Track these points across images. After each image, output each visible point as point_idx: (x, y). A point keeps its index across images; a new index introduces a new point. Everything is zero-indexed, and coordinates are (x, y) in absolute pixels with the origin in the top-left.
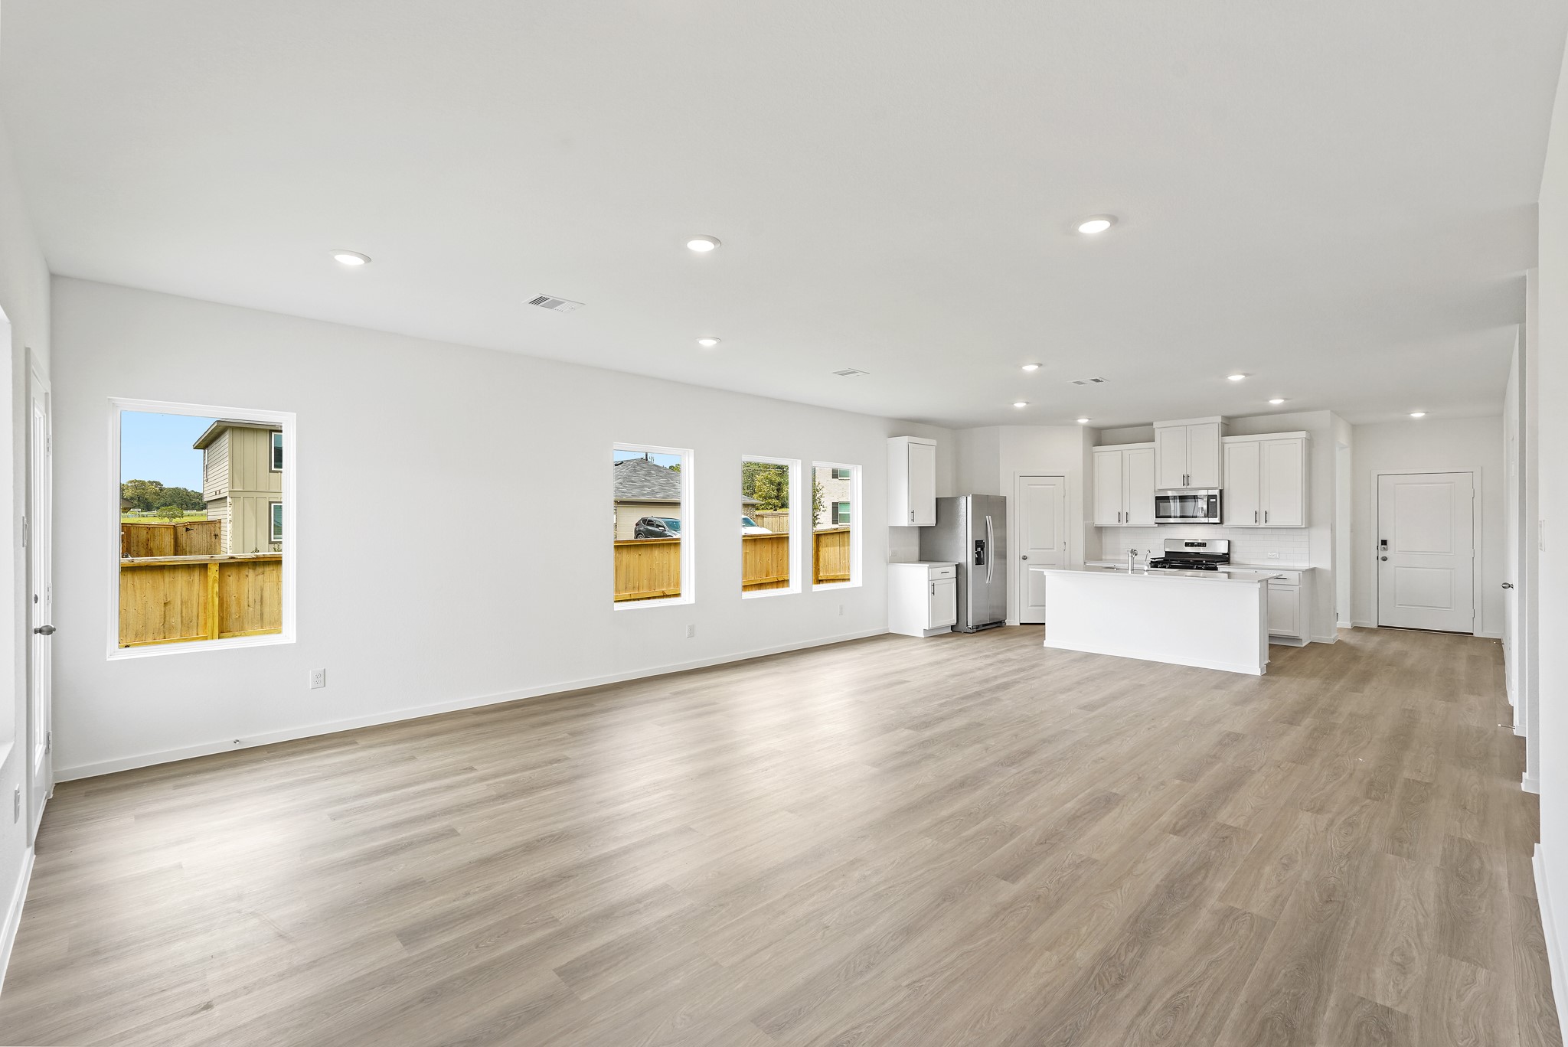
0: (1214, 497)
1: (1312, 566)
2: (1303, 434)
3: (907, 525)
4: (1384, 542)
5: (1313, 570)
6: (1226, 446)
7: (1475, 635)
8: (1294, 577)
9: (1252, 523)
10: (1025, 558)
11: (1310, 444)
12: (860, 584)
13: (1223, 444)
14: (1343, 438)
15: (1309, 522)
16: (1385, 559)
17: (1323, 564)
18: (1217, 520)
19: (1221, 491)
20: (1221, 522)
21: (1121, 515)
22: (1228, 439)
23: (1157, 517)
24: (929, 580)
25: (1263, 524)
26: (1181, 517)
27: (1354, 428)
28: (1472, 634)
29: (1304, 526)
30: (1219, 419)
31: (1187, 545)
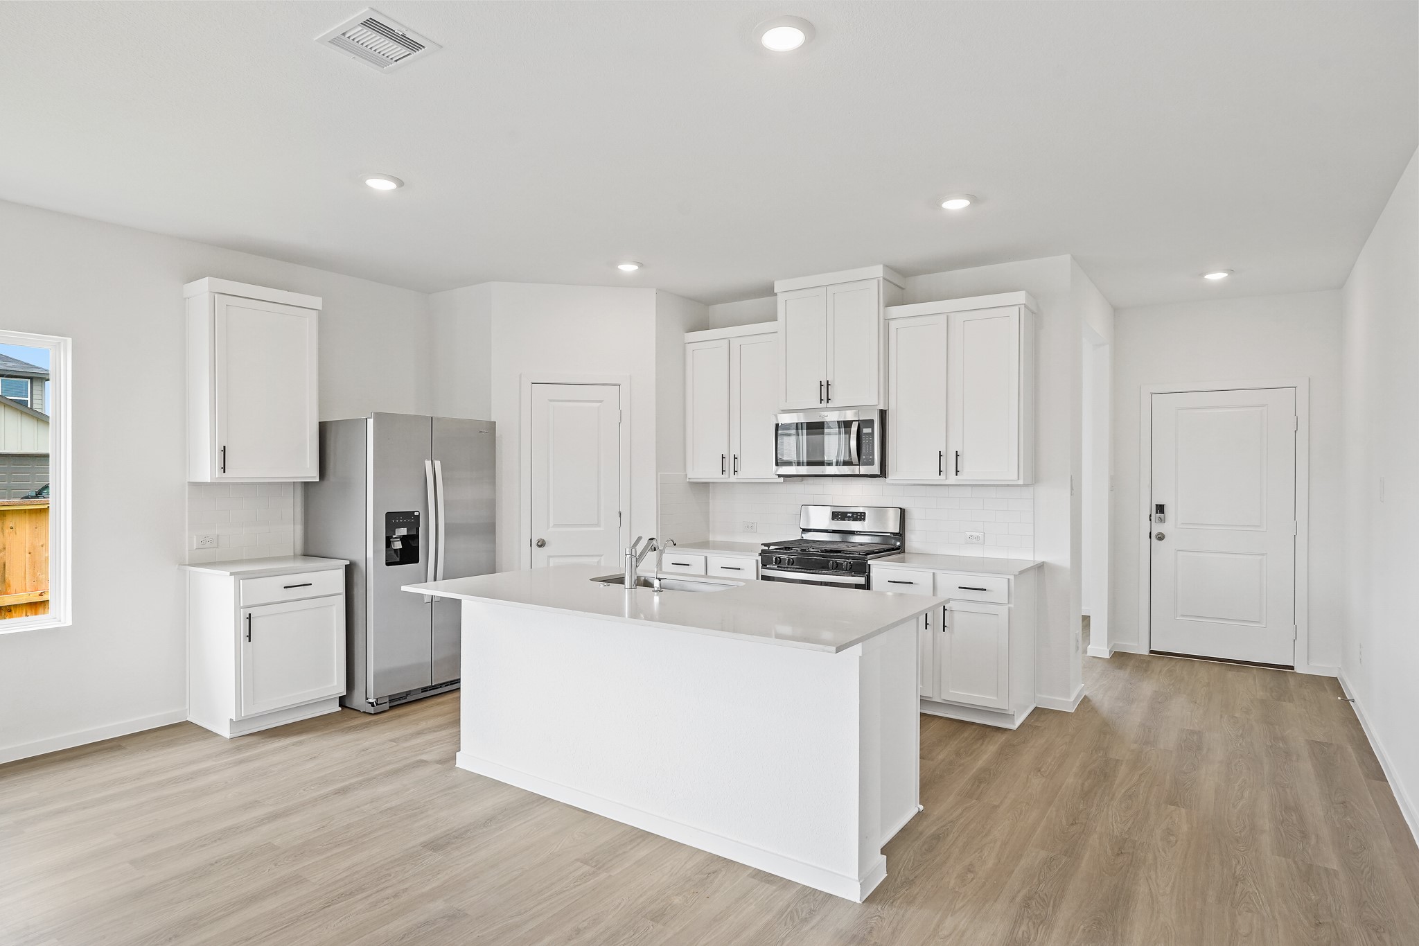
0: (870, 423)
1: (1040, 558)
2: (1020, 297)
3: (207, 478)
4: (1160, 509)
5: (1040, 567)
6: (893, 325)
7: (1298, 670)
8: (998, 585)
9: (933, 476)
10: (541, 544)
11: (1035, 317)
12: (68, 621)
13: (887, 320)
14: (1096, 321)
15: (1034, 476)
16: (1161, 537)
17: (1059, 557)
18: (875, 469)
19: (883, 414)
20: (883, 473)
21: (726, 461)
22: (896, 311)
23: (777, 464)
24: (238, 607)
25: (952, 479)
26: (809, 464)
27: (1117, 312)
28: (1292, 668)
29: (1021, 482)
30: (878, 271)
31: (836, 516)
